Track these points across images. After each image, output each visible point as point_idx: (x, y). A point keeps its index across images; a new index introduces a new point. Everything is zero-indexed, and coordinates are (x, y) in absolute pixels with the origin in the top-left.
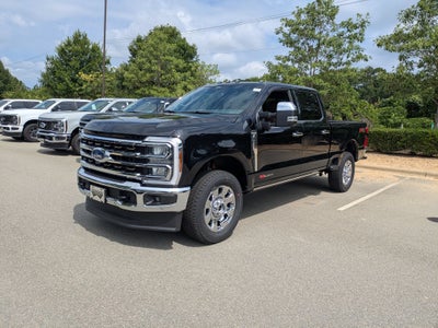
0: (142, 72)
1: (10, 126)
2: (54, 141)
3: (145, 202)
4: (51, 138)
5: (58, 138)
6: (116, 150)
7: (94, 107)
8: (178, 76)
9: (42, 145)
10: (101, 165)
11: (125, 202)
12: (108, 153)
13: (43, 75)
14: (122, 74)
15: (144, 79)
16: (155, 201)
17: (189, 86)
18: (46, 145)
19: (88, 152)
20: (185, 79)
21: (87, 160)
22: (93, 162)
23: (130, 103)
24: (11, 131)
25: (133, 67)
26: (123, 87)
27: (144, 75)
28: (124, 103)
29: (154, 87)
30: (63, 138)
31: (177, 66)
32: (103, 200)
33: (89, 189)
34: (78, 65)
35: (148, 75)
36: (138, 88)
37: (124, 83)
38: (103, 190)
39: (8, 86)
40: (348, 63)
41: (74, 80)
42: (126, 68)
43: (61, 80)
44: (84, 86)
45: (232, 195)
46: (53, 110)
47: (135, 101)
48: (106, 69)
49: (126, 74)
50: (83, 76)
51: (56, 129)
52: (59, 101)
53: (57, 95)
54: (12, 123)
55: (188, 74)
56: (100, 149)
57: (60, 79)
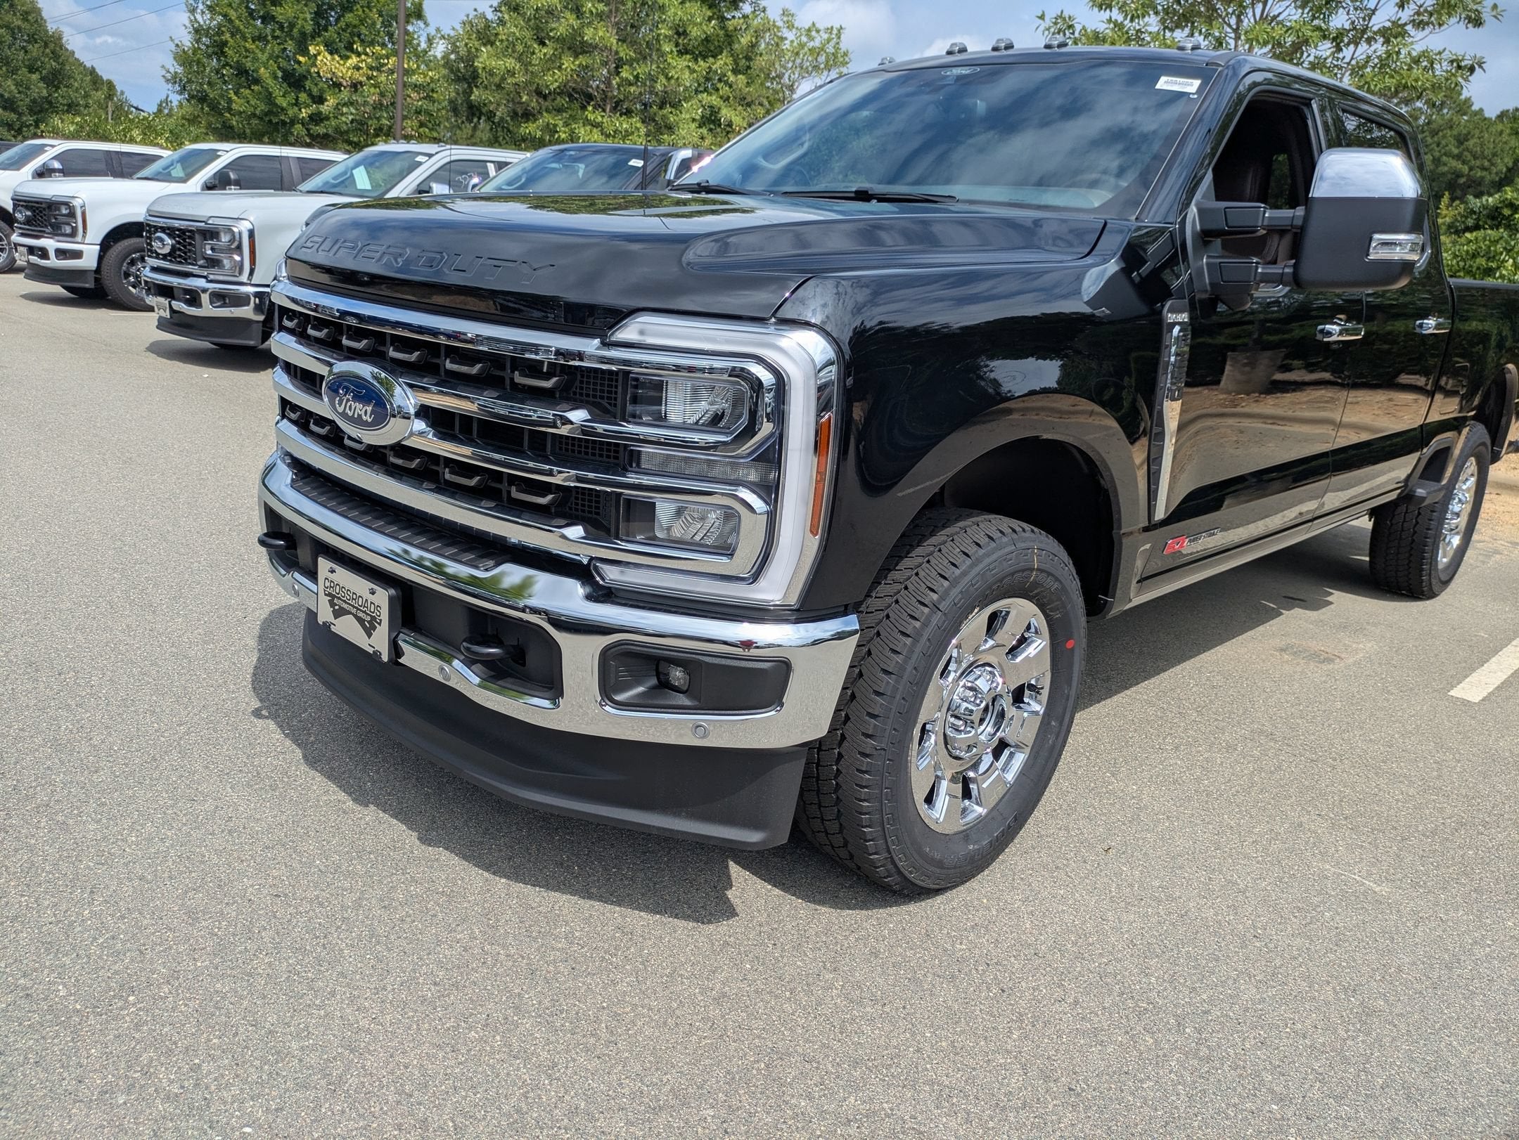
0: (548, 50)
1: (50, 244)
2: (207, 309)
3: (608, 689)
4: (193, 298)
5: (220, 298)
6: (452, 381)
7: (362, 180)
8: (683, 71)
9: (163, 325)
10: (373, 457)
11: (496, 673)
12: (405, 397)
13: (183, 58)
14: (470, 59)
15: (552, 80)
16: (664, 685)
17: (726, 113)
18: (177, 323)
19: (308, 380)
20: (708, 83)
21: (304, 421)
22: (334, 439)
23: (501, 166)
24: (53, 262)
25: (514, 28)
26: (474, 111)
27: (552, 63)
28: (480, 167)
29: (591, 114)
30: (241, 300)
31: (680, 32)
32: (379, 643)
33: (312, 575)
34: (306, 21)
35: (569, 63)
36: (528, 116)
37: (476, 95)
38: (382, 598)
39: (59, 96)
40: (1393, 33)
41: (295, 81)
42: (484, 34)
43: (245, 76)
44: (331, 102)
45: (1038, 647)
46: (209, 187)
47: (519, 159)
48: (408, 39)
49: (486, 58)
50: (326, 63)
51: (213, 263)
52: (231, 152)
53: (228, 134)
54: (56, 231)
55: (722, 63)
56: (364, 370)
57: (242, 72)
